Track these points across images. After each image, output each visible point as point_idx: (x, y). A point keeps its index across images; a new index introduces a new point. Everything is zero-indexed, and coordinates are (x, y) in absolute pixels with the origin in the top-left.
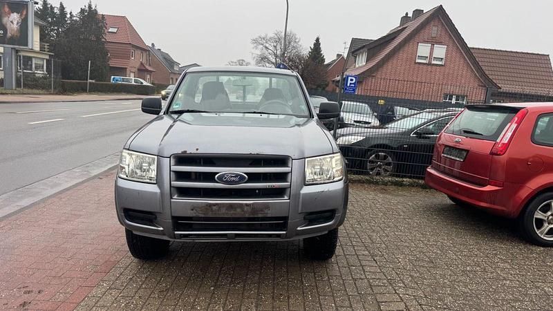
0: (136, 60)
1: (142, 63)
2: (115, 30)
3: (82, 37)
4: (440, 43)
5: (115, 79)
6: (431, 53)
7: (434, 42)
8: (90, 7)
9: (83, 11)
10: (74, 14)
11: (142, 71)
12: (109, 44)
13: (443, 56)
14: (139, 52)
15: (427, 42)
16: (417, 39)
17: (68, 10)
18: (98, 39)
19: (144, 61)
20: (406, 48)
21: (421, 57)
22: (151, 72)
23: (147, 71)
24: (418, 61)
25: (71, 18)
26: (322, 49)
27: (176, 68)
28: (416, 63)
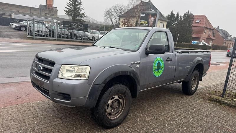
0: (206, 34)
1: (209, 36)
2: (198, 21)
3: (183, 25)
5: (194, 42)
8: (188, 12)
9: (185, 14)
10: (182, 16)
11: (208, 39)
12: (194, 27)
14: (209, 30)
17: (180, 15)
18: (189, 26)
19: (211, 35)
22: (213, 39)
23: (211, 39)
25: (180, 18)
27: (229, 38)
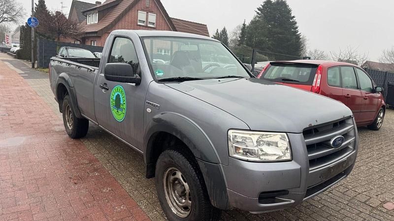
4: (152, 12)
6: (147, 19)
7: (148, 10)
13: (155, 22)
15: (143, 10)
16: (136, 7)
20: (130, 13)
21: (140, 21)
24: (139, 24)
26: (47, 6)
28: (138, 25)
